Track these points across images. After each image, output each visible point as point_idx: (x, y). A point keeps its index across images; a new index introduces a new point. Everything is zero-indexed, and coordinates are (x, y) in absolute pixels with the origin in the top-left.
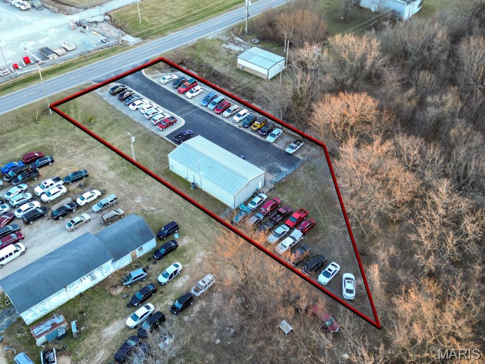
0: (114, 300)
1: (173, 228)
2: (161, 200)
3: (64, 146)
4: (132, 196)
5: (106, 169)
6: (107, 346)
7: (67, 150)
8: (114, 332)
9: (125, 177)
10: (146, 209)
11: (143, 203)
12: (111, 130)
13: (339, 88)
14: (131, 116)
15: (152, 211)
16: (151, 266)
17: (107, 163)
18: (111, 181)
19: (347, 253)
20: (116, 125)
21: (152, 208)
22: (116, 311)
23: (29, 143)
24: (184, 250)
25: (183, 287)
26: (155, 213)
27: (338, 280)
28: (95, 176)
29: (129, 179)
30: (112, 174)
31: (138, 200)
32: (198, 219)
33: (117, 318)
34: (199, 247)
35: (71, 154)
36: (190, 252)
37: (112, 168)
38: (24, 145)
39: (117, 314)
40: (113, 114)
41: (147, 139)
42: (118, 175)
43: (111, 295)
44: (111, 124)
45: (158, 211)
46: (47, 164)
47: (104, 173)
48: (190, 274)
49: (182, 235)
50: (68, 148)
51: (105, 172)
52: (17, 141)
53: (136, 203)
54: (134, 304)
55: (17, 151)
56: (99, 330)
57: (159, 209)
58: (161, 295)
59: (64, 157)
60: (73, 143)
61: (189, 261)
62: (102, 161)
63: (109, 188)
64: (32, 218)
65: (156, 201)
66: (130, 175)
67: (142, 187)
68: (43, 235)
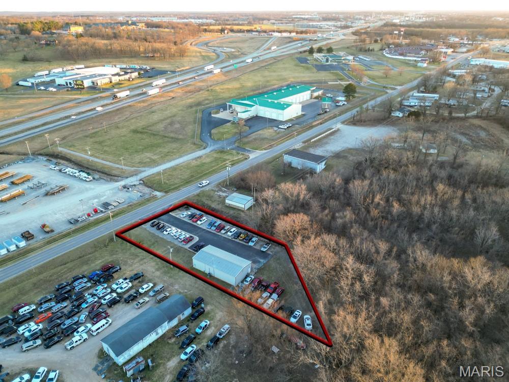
0: (170, 346)
1: (200, 300)
2: (190, 285)
3: (126, 260)
4: (172, 285)
5: (154, 271)
6: (170, 373)
8: (174, 364)
9: (166, 274)
10: (182, 291)
11: (180, 288)
13: (286, 212)
15: (186, 292)
16: (190, 324)
18: (158, 277)
19: (304, 304)
20: (156, 244)
21: (186, 291)
22: (173, 352)
23: (103, 260)
24: (209, 313)
25: (212, 334)
26: (187, 294)
27: (301, 320)
28: (148, 275)
29: (169, 275)
30: (158, 273)
31: (177, 287)
32: (215, 294)
33: (174, 356)
34: (217, 311)
35: (131, 264)
36: (212, 314)
37: (157, 270)
38: (100, 261)
39: (174, 354)
40: (153, 238)
41: (178, 250)
42: (162, 273)
43: (168, 343)
44: (154, 244)
45: (189, 293)
46: (117, 271)
48: (214, 326)
49: (206, 305)
50: (129, 261)
51: (153, 273)
52: (96, 259)
53: (175, 289)
54: (183, 347)
55: (97, 265)
56: (164, 363)
57: (190, 291)
58: (199, 340)
59: (127, 266)
60: (131, 257)
61: (212, 319)
62: (151, 266)
63: (157, 281)
64: (113, 303)
65: (188, 286)
66: (169, 273)
67: (177, 279)
68: (121, 313)
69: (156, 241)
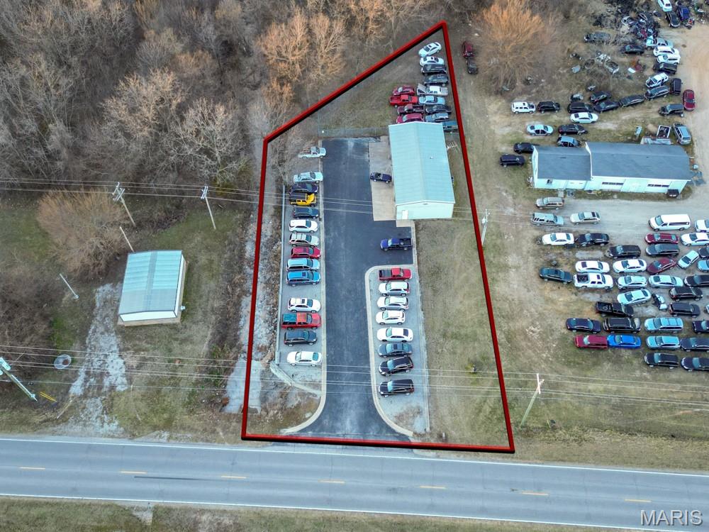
2: (489, 196)
3: (540, 344)
4: (513, 218)
5: (512, 273)
6: (618, 119)
7: (539, 333)
8: (608, 124)
9: (501, 246)
10: (510, 198)
11: (507, 205)
12: (463, 326)
14: (421, 328)
15: (506, 192)
17: (505, 281)
18: (518, 251)
20: (453, 329)
21: (504, 194)
22: (598, 135)
26: (507, 188)
28: (531, 268)
29: (499, 241)
30: (512, 260)
31: (510, 211)
35: (538, 323)
37: (505, 268)
38: (591, 386)
40: (440, 350)
42: (506, 254)
44: (455, 336)
45: (502, 188)
47: (520, 267)
50: (536, 336)
51: (517, 268)
52: (597, 402)
53: (515, 209)
56: (618, 131)
57: (499, 189)
59: (549, 323)
60: (523, 344)
62: (509, 287)
63: (528, 242)
65: (494, 198)
66: (494, 246)
69: (444, 336)
